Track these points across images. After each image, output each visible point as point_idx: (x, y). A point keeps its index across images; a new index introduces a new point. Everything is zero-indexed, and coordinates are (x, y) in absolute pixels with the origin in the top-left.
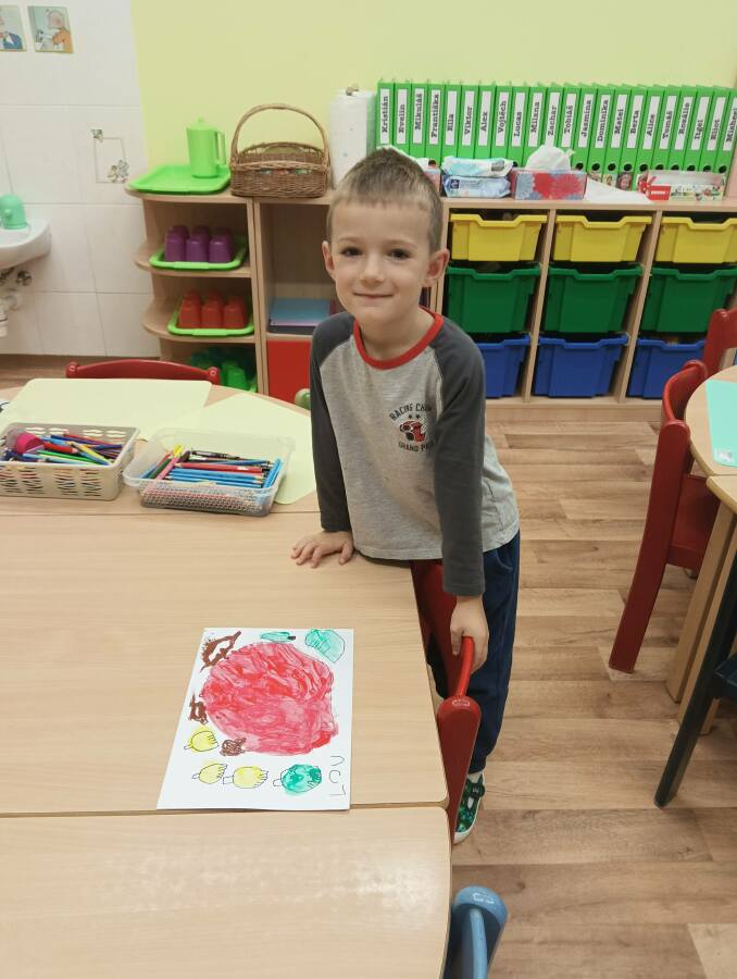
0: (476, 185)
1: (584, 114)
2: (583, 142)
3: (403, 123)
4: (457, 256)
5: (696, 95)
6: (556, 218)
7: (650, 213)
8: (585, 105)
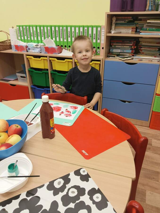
0: (34, 49)
1: (61, 32)
2: (62, 40)
3: (22, 35)
4: (31, 66)
5: (88, 27)
6: (49, 59)
7: (71, 59)
8: (60, 30)
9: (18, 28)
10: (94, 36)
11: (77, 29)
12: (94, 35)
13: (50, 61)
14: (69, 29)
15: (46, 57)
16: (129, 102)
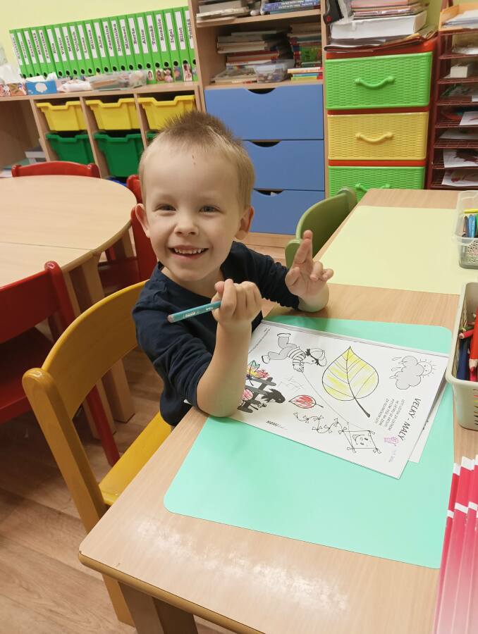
1: (106, 36)
2: (112, 53)
3: (25, 53)
4: (52, 129)
5: (163, 13)
6: (84, 102)
7: (131, 96)
8: (105, 29)
9: (13, 36)
10: (179, 33)
11: (140, 20)
12: (179, 31)
13: (88, 107)
14: (123, 23)
15: (77, 99)
16: (278, 192)
